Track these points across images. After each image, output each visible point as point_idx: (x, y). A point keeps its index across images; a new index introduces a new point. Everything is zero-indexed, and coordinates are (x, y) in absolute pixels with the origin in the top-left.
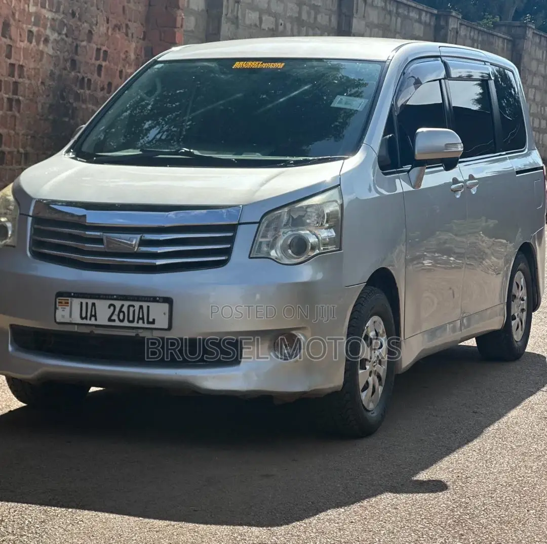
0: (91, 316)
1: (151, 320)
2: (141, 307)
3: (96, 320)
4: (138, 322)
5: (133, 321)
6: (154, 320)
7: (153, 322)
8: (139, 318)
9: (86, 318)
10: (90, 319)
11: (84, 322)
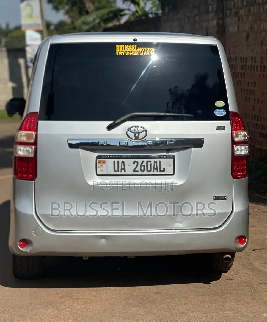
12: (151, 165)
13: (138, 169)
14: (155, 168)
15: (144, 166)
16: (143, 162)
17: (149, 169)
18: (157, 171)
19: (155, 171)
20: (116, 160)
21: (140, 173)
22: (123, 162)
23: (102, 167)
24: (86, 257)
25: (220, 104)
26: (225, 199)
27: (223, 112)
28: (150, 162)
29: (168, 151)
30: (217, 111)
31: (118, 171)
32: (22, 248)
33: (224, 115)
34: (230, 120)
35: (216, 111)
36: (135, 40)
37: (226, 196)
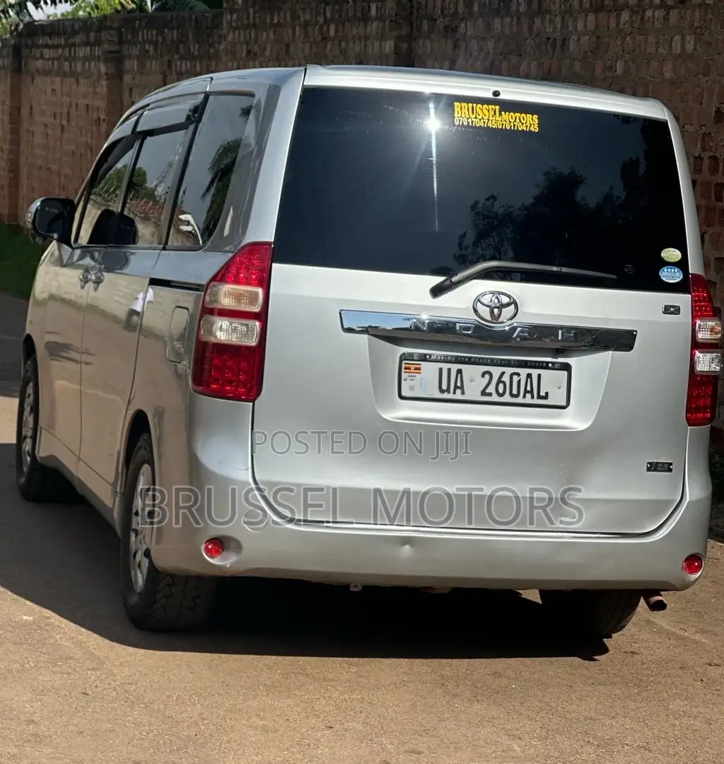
12: (519, 382)
13: (491, 389)
14: (529, 389)
15: (504, 383)
16: (503, 373)
17: (515, 392)
18: (533, 397)
19: (528, 395)
20: (445, 366)
21: (495, 398)
22: (459, 371)
23: (413, 380)
24: (356, 586)
25: (671, 254)
26: (670, 470)
27: (678, 274)
28: (518, 375)
29: (559, 352)
30: (666, 270)
31: (449, 392)
32: (212, 557)
33: (678, 280)
34: (690, 293)
35: (664, 271)
36: (496, 94)
37: (671, 464)
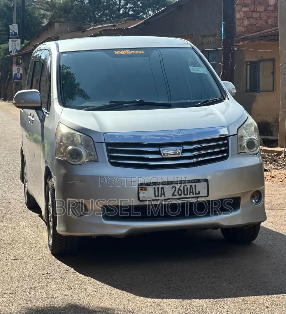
0: (161, 194)
1: (197, 192)
2: (191, 186)
3: (165, 196)
4: (190, 194)
5: (187, 194)
6: (199, 192)
7: (199, 193)
8: (190, 192)
9: (158, 196)
10: (161, 196)
11: (157, 198)
